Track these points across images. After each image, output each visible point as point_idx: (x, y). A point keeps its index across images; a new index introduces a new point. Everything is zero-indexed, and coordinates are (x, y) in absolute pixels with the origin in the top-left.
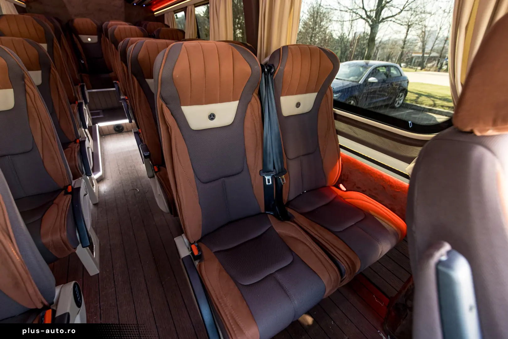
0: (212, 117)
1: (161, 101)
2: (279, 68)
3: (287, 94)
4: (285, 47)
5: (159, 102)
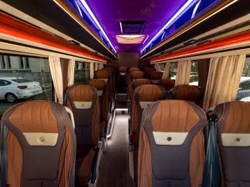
0: (169, 139)
2: (221, 118)
3: (227, 132)
4: (228, 104)
5: (142, 129)
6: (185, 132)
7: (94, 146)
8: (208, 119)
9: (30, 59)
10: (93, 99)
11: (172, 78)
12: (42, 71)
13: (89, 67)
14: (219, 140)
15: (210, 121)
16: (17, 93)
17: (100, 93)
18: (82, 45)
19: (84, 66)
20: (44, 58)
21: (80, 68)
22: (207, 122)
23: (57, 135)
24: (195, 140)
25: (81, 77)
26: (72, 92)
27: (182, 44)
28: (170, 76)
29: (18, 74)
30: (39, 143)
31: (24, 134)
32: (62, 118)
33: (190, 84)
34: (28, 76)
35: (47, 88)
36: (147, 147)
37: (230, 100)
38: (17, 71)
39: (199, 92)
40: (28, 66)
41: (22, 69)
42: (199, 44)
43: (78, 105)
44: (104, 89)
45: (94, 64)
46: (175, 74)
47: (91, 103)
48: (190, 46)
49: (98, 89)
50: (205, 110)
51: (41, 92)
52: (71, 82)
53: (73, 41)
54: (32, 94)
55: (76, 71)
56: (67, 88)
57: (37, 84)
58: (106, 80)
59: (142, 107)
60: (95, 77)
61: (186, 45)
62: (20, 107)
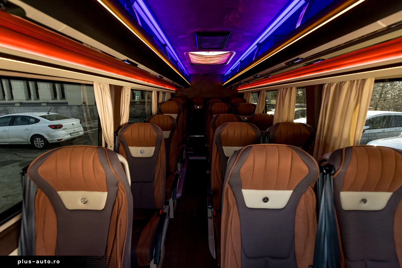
0: (266, 200)
1: (228, 185)
2: (340, 170)
3: (349, 190)
4: (349, 149)
5: (226, 185)
6: (288, 189)
7: (159, 210)
8: (321, 171)
9: (66, 87)
10: (157, 143)
11: (269, 113)
12: (84, 103)
13: (150, 98)
14: (336, 201)
15: (324, 174)
16: (48, 135)
17: (166, 134)
18: (141, 66)
19: (143, 96)
20: (87, 85)
21: (137, 98)
22: (319, 176)
23: (106, 194)
24: (302, 201)
25: (139, 112)
26: (127, 133)
27: (283, 64)
28: (266, 110)
29: (49, 108)
30: (80, 206)
31: (59, 193)
32: (113, 170)
33: (296, 121)
34: (63, 110)
35: (91, 128)
36: (234, 211)
37: (352, 145)
38: (48, 104)
39: (308, 132)
40: (63, 96)
41: (55, 101)
42: (308, 64)
43: (135, 151)
44: (172, 128)
45: (158, 93)
46: (273, 106)
47: (153, 148)
48: (294, 67)
49: (164, 129)
50: (316, 158)
51: (82, 133)
52: (125, 119)
53: (128, 61)
54: (69, 137)
55: (132, 104)
56: (120, 127)
57: (76, 122)
58: (175, 116)
59: (226, 154)
60: (160, 111)
61: (288, 65)
62: (53, 155)
